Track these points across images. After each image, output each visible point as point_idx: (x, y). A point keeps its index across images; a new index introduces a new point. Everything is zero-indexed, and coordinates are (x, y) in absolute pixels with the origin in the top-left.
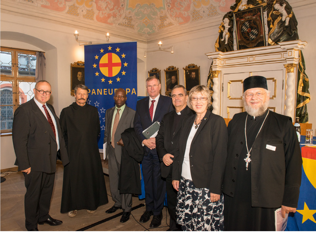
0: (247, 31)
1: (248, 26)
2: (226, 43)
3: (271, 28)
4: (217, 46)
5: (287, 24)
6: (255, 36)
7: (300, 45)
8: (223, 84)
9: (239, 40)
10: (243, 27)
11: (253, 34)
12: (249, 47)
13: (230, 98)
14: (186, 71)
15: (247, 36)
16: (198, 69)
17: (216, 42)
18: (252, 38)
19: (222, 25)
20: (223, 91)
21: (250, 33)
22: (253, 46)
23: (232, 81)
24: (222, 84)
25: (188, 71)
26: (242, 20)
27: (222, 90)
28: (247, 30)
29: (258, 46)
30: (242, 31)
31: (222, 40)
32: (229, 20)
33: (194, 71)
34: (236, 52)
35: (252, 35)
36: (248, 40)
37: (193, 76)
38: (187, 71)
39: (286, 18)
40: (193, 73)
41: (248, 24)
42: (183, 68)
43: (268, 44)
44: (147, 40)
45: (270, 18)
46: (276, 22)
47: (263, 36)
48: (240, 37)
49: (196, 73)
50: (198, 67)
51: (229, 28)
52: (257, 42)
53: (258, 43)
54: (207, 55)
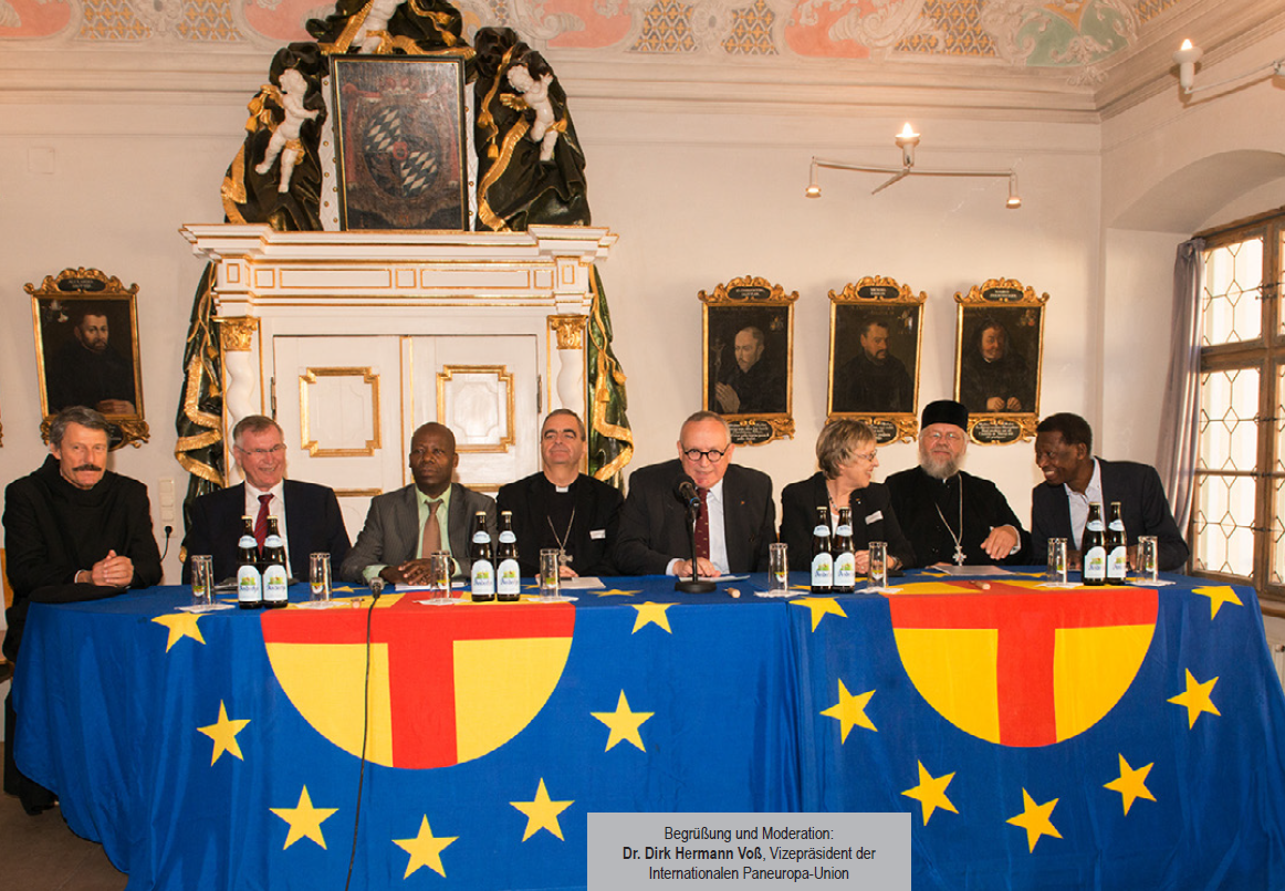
0: (391, 154)
1: (398, 132)
2: (284, 188)
3: (492, 161)
4: (237, 192)
5: (547, 155)
6: (422, 180)
7: (599, 246)
8: (273, 382)
9: (351, 186)
10: (373, 132)
11: (417, 170)
12: (395, 222)
13: (314, 450)
14: (45, 302)
15: (388, 174)
17: (230, 175)
18: (414, 187)
19: (264, 97)
21: (403, 165)
22: (414, 224)
23: (319, 372)
24: (267, 383)
25: (62, 303)
26: (372, 100)
28: (391, 148)
29: (434, 224)
30: (368, 147)
31: (263, 169)
32: (306, 83)
33: (99, 307)
34: (330, 238)
35: (409, 175)
36: (392, 191)
37: (91, 336)
38: (55, 306)
39: (546, 131)
40: (97, 322)
41: (397, 122)
42: (29, 289)
45: (488, 119)
46: (511, 141)
47: (459, 185)
48: (357, 172)
49: (109, 323)
50: (128, 287)
51: (308, 122)
52: (433, 210)
53: (434, 215)
54: (195, 233)
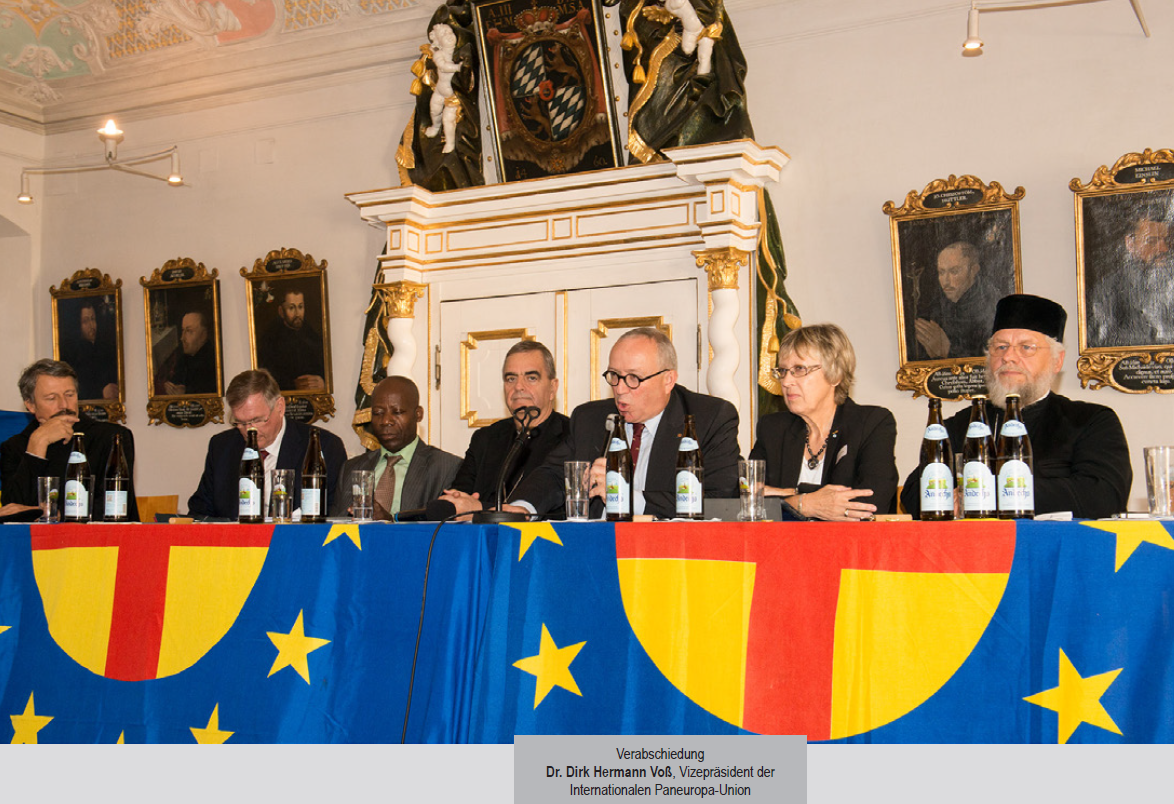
0: (538, 94)
1: (542, 71)
2: (449, 148)
3: (640, 85)
4: (408, 160)
5: (704, 68)
6: (570, 119)
7: (755, 163)
8: (438, 350)
9: (504, 135)
10: (520, 74)
11: (563, 108)
12: (549, 169)
13: (472, 420)
14: (256, 285)
15: (539, 119)
16: (319, 278)
17: (402, 143)
18: (563, 127)
19: (425, 57)
20: (438, 387)
21: (550, 105)
22: (568, 169)
23: (481, 336)
24: (433, 350)
25: (270, 284)
26: (514, 41)
27: (433, 381)
28: (537, 90)
29: (588, 165)
30: (516, 92)
31: (431, 132)
32: (454, 37)
33: (297, 285)
34: (495, 195)
35: (558, 114)
36: (544, 135)
37: (291, 313)
38: (264, 287)
39: (700, 40)
40: (295, 299)
41: (539, 61)
42: (243, 272)
43: (631, 155)
44: (45, 112)
45: (631, 40)
46: (659, 54)
47: (607, 119)
48: (510, 121)
49: (305, 299)
50: (319, 263)
51: (456, 74)
52: (585, 149)
53: (586, 154)
54: (358, 203)
